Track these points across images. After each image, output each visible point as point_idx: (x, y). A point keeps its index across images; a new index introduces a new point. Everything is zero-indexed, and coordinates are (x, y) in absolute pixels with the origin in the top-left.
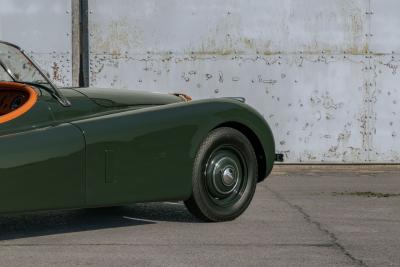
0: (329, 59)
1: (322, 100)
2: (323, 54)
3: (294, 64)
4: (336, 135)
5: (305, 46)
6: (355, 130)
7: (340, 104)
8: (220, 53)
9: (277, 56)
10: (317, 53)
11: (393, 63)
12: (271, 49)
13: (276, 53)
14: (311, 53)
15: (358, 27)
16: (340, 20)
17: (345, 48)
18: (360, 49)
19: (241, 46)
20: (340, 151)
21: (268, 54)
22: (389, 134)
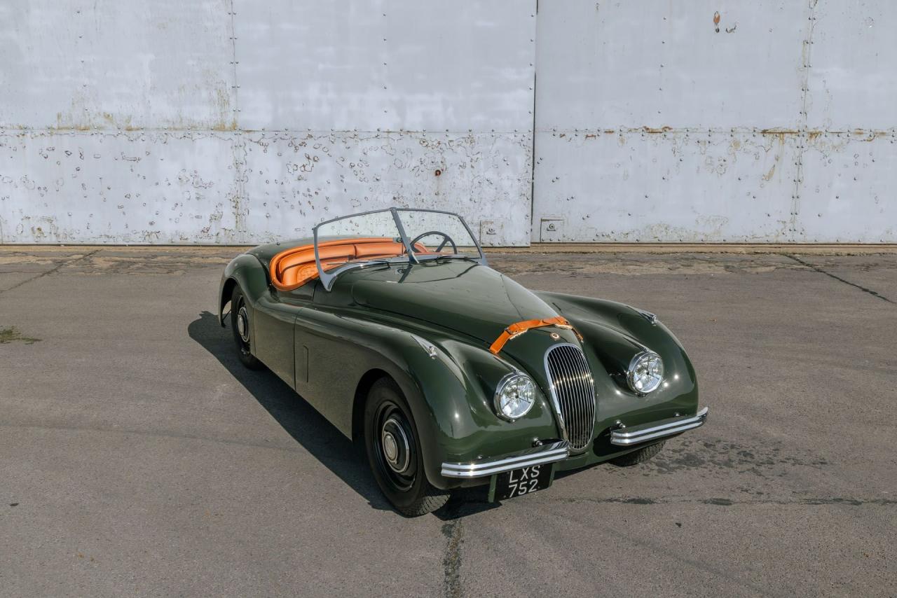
0: (196, 136)
1: (191, 179)
2: (189, 130)
3: (158, 140)
4: (207, 215)
5: (168, 121)
6: (228, 211)
7: (211, 184)
8: (77, 128)
9: (140, 132)
10: (182, 129)
11: (263, 141)
12: (133, 124)
13: (138, 129)
14: (176, 129)
15: (224, 102)
16: (204, 94)
17: (212, 124)
18: (228, 125)
19: (100, 121)
20: (213, 232)
21: (129, 129)
22: (264, 214)
